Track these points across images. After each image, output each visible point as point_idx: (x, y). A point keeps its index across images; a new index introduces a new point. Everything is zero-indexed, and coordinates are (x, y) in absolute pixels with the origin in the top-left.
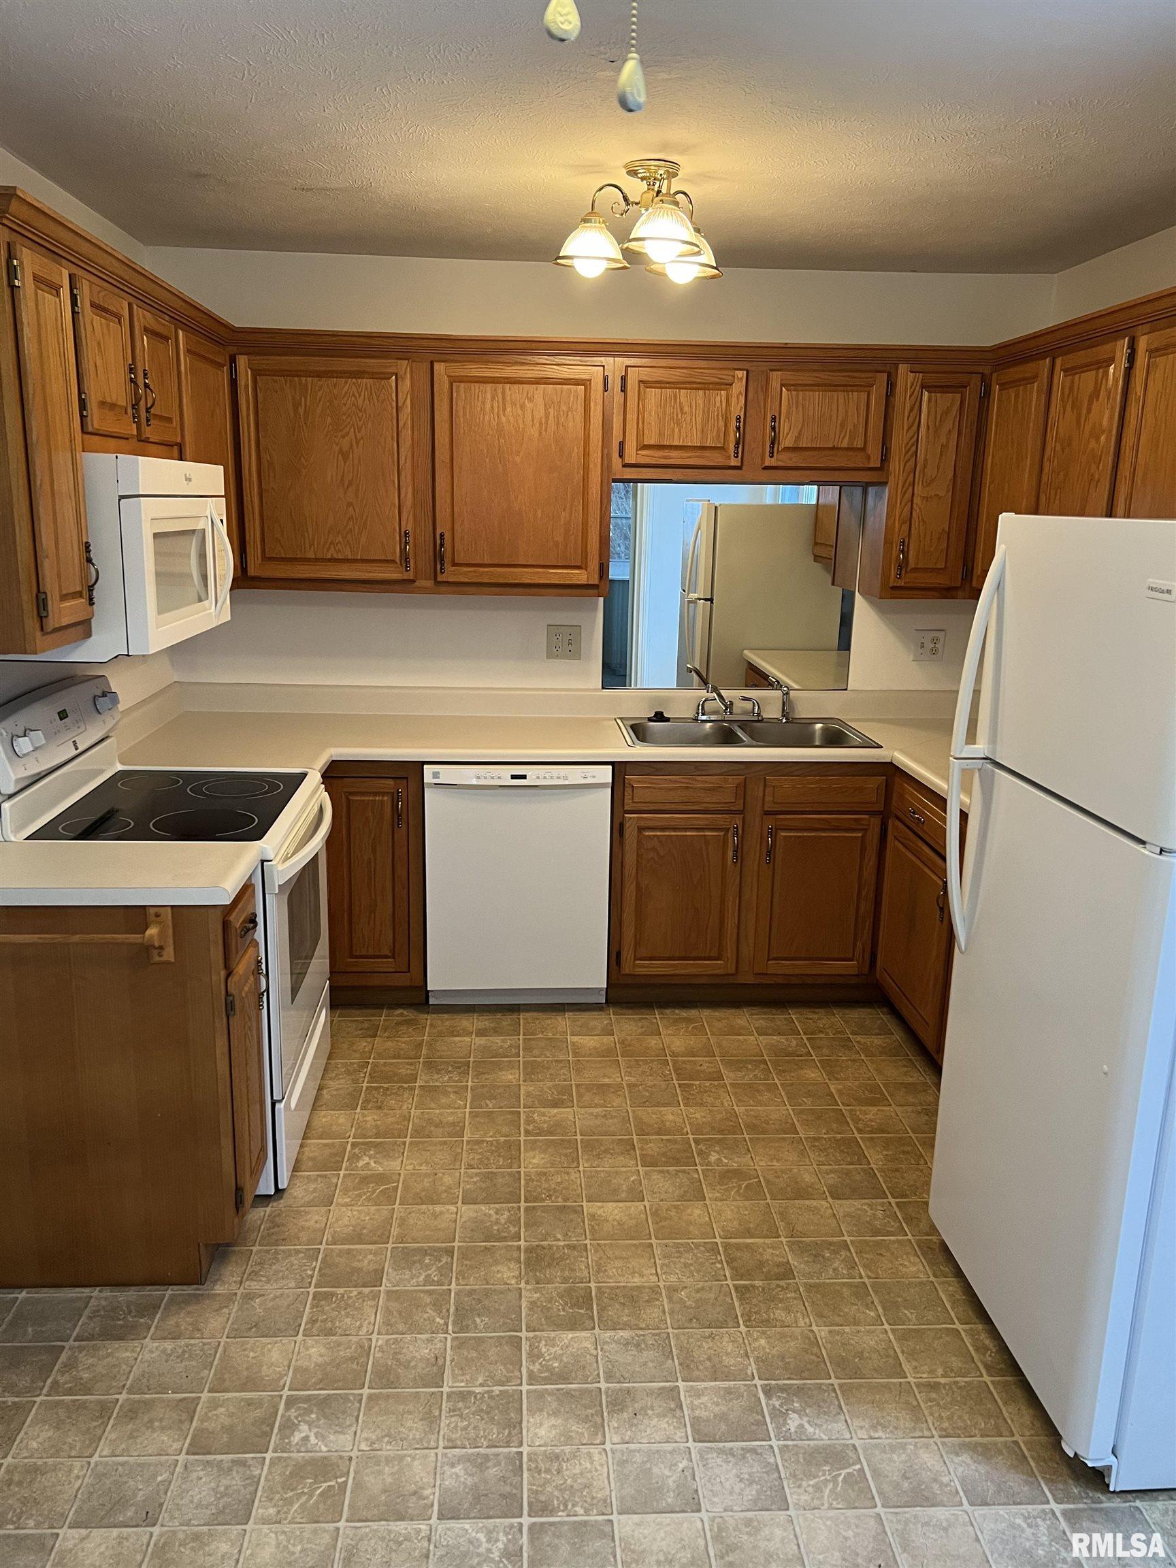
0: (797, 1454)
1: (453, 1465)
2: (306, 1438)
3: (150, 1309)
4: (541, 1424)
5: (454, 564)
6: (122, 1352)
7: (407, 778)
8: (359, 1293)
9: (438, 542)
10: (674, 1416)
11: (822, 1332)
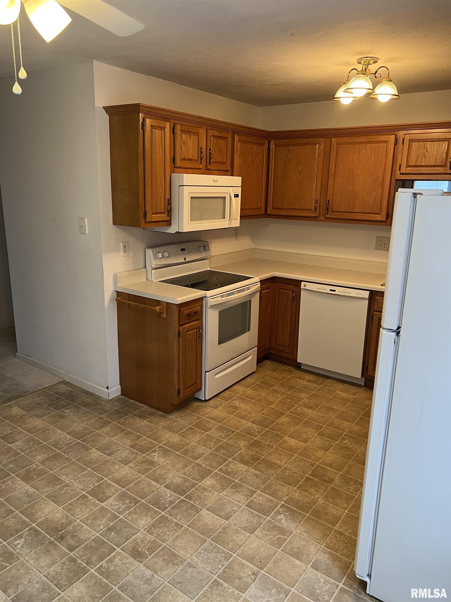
0: (271, 524)
1: (179, 478)
2: (155, 456)
3: (151, 414)
4: (210, 481)
5: (332, 211)
6: (138, 420)
7: (297, 286)
8: (200, 431)
9: (327, 203)
10: (247, 497)
11: (321, 501)
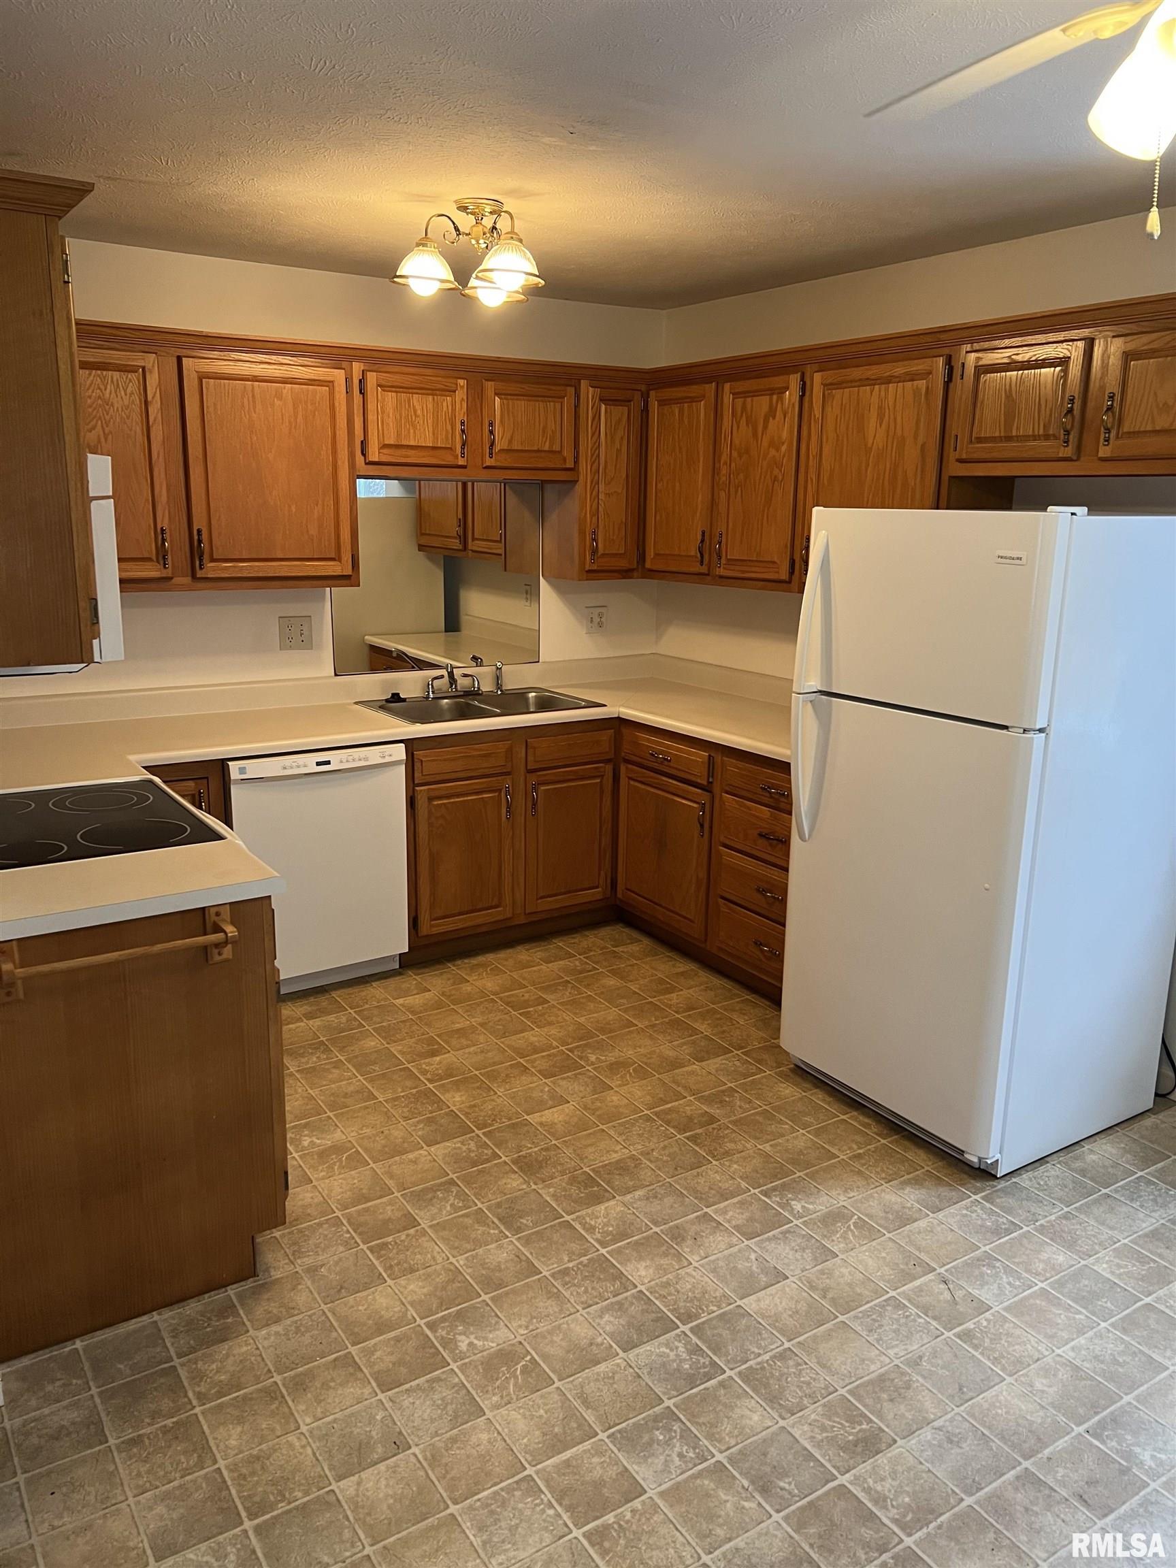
0: (815, 1224)
2: (471, 1344)
3: (228, 1309)
5: (213, 560)
6: (240, 1348)
7: (207, 778)
8: (408, 1235)
9: (196, 537)
10: (721, 1230)
